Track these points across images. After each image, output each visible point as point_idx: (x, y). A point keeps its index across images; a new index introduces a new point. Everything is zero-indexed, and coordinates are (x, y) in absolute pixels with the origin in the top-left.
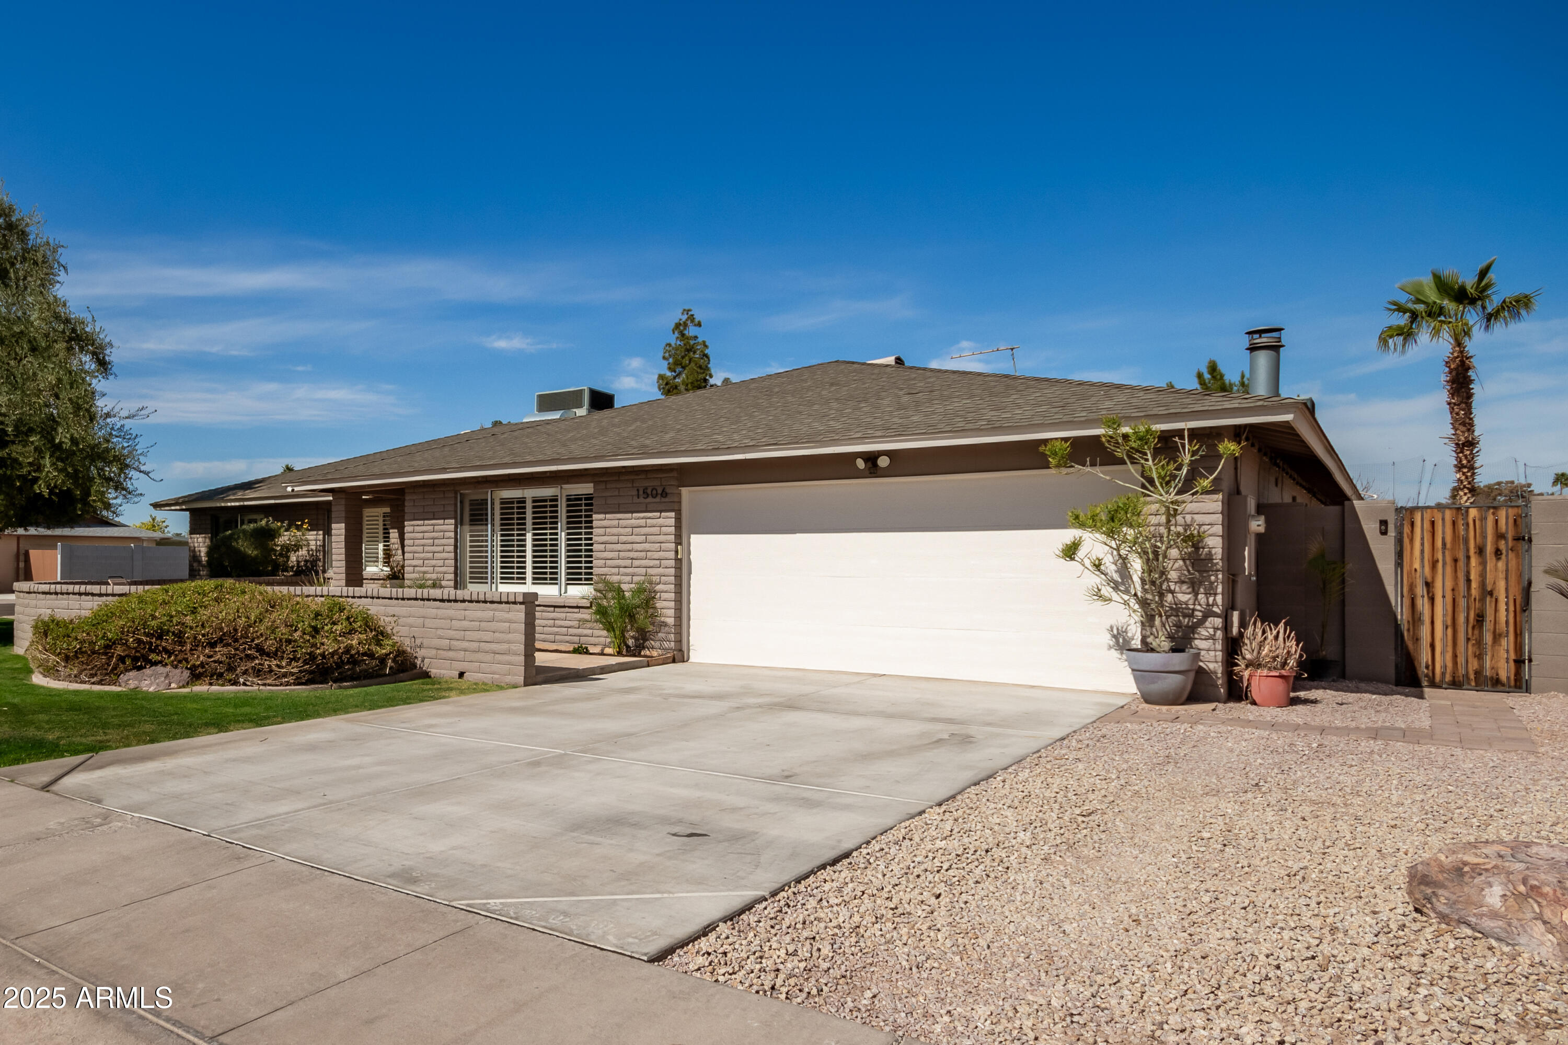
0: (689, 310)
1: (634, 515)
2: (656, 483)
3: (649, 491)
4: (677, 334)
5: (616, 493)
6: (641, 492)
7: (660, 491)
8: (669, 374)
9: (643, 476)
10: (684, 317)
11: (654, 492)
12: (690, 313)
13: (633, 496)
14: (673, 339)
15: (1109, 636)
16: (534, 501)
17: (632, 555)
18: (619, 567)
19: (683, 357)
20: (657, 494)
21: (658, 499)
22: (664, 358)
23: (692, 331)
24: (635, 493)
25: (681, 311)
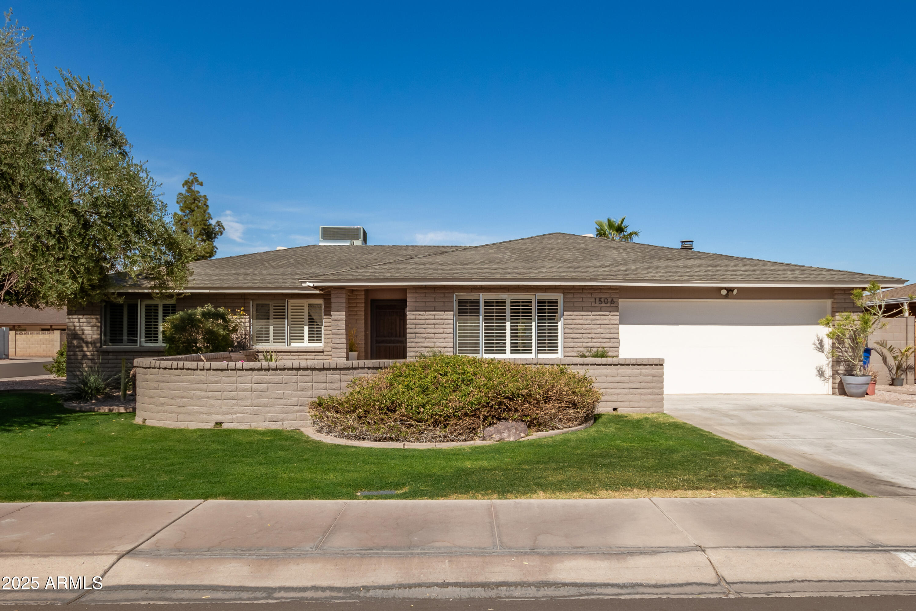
0: (195, 174)
1: (593, 313)
2: (608, 296)
3: (603, 300)
4: (186, 188)
5: (581, 300)
6: (597, 300)
7: (609, 300)
8: (180, 213)
9: (599, 291)
10: (192, 178)
11: (606, 301)
12: (195, 176)
13: (592, 302)
14: (184, 190)
15: (816, 371)
16: (511, 302)
17: (591, 336)
18: (582, 343)
19: (191, 204)
20: (608, 302)
21: (608, 305)
22: (177, 202)
23: (196, 187)
24: (594, 300)
25: (190, 173)
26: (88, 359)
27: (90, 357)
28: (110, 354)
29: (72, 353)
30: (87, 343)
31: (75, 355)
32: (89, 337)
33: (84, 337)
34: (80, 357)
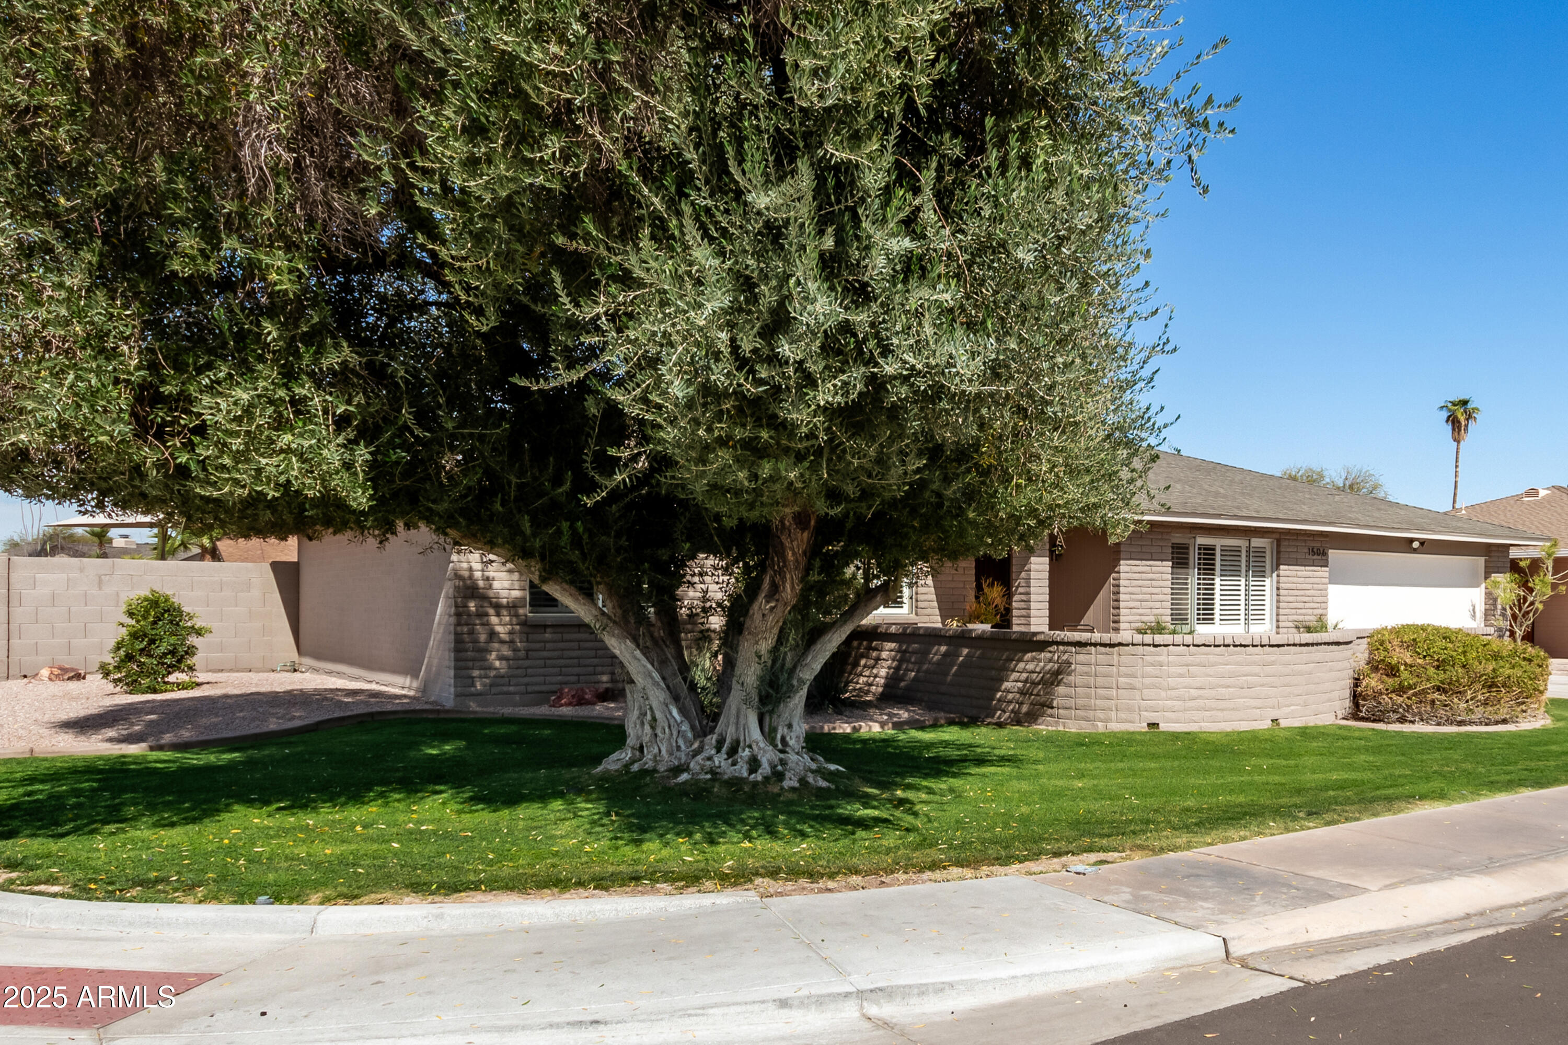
1: (1306, 568)
2: (1319, 544)
3: (1315, 550)
5: (1295, 550)
6: (1310, 551)
9: (1312, 538)
11: (1318, 551)
13: (1305, 553)
16: (1221, 550)
17: (1304, 599)
18: (1296, 609)
20: (1320, 553)
21: (1320, 557)
24: (1307, 550)
26: (502, 642)
27: (504, 637)
28: (548, 630)
29: (465, 629)
30: (498, 607)
31: (472, 632)
32: (504, 593)
33: (491, 593)
34: (483, 637)
